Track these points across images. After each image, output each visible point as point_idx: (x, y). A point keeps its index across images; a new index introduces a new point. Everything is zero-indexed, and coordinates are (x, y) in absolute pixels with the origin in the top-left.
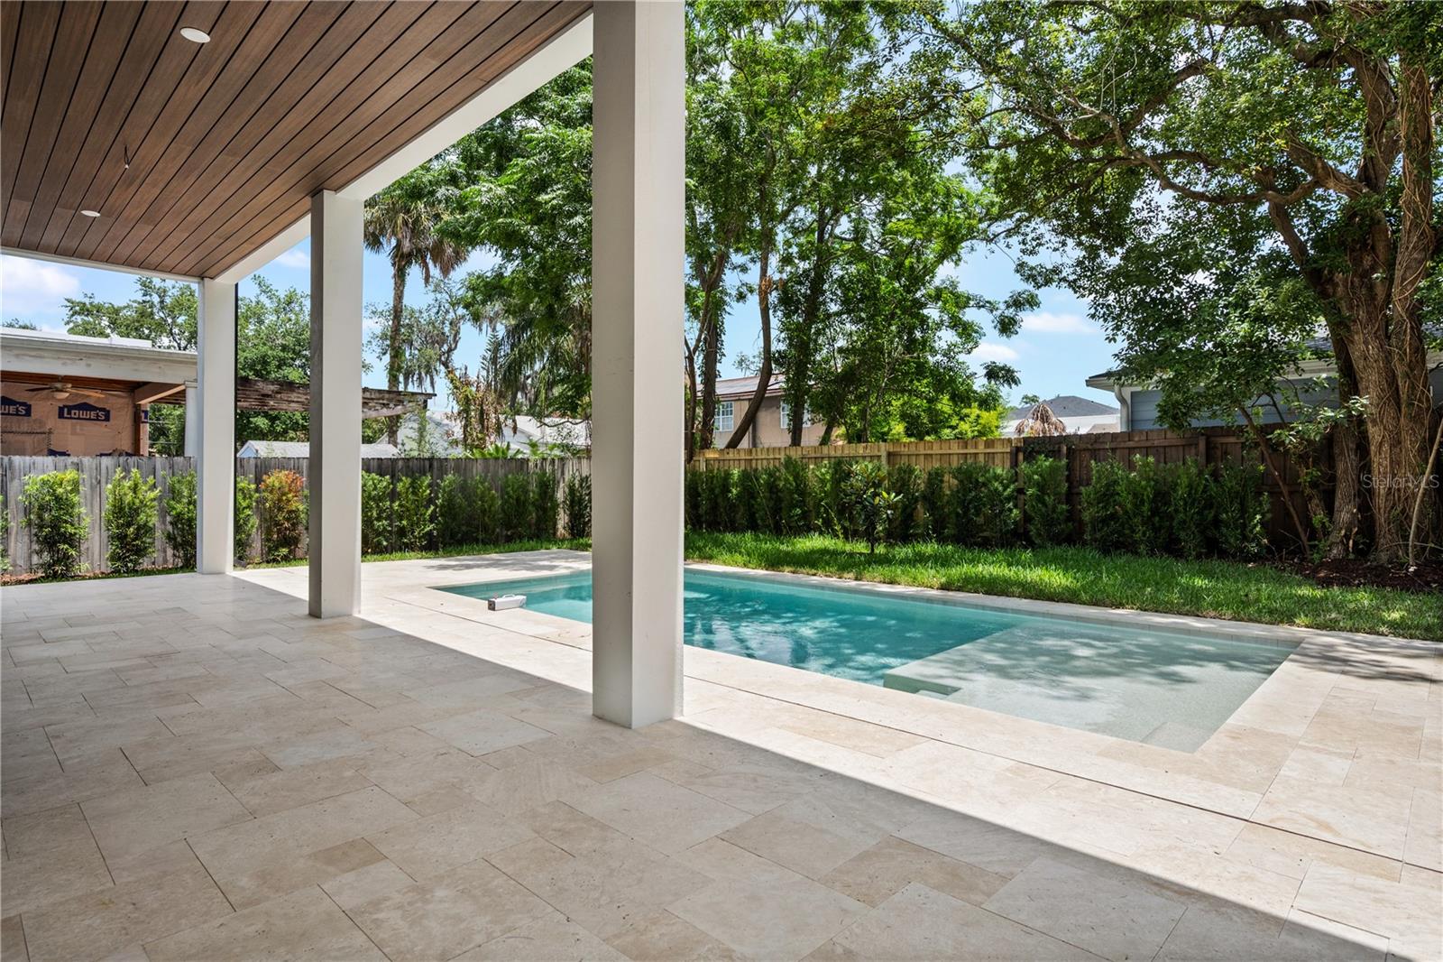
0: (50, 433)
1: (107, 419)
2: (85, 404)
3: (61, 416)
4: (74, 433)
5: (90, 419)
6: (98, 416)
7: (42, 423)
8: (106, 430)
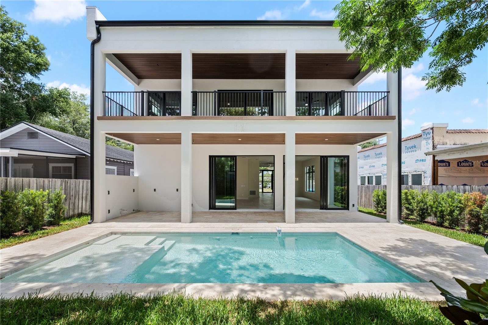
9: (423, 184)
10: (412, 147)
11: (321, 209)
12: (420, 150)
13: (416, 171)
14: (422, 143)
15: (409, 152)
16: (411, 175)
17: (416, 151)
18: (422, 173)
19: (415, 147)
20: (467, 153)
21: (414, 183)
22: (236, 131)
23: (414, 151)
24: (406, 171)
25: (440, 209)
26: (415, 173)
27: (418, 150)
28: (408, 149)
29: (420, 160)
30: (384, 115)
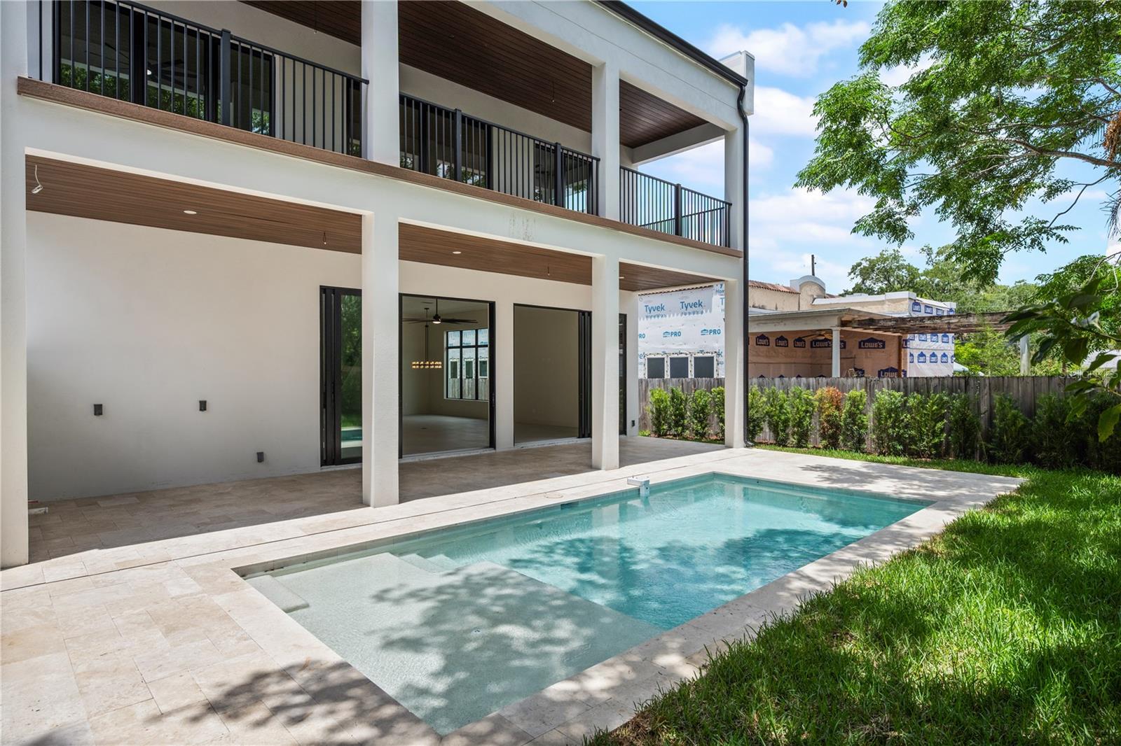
0: (855, 358)
1: (884, 347)
2: (872, 338)
3: (860, 347)
4: (867, 357)
5: (874, 348)
6: (879, 345)
7: (851, 352)
8: (883, 354)
9: (715, 376)
10: (695, 305)
11: (579, 437)
12: (710, 311)
13: (702, 352)
14: (713, 299)
15: (690, 313)
16: (693, 360)
17: (702, 313)
18: (714, 355)
19: (700, 305)
20: (785, 324)
21: (698, 374)
22: (513, 237)
23: (698, 313)
24: (683, 349)
25: (783, 417)
26: (700, 355)
27: (706, 312)
28: (687, 308)
29: (711, 331)
30: (721, 245)
